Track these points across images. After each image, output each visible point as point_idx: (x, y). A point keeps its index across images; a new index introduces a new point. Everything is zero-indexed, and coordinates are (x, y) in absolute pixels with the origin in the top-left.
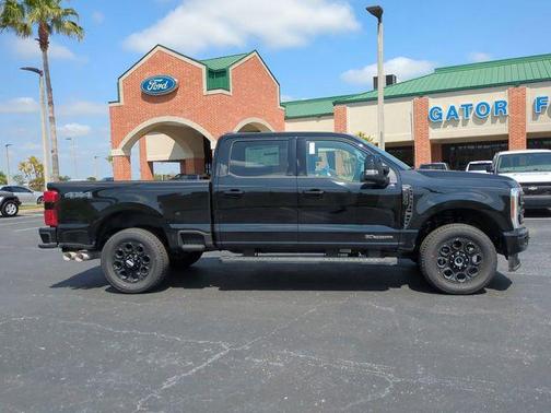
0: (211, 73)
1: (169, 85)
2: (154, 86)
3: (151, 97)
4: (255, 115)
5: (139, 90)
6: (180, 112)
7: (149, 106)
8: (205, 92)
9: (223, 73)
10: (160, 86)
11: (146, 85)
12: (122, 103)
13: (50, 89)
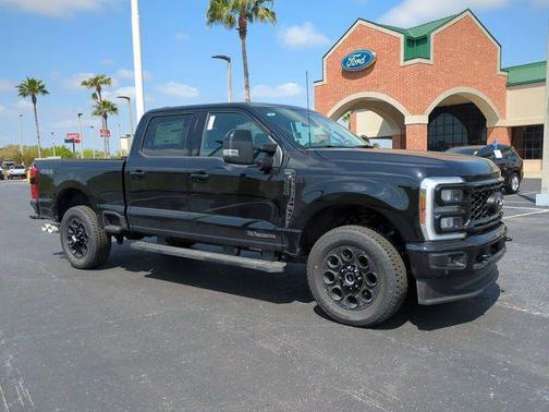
0: (410, 42)
1: (367, 60)
2: (353, 62)
3: (351, 73)
4: (463, 83)
5: (340, 68)
6: (376, 87)
7: (348, 82)
8: (402, 63)
9: (424, 40)
10: (358, 61)
11: (345, 62)
12: (325, 82)
13: (247, 75)
